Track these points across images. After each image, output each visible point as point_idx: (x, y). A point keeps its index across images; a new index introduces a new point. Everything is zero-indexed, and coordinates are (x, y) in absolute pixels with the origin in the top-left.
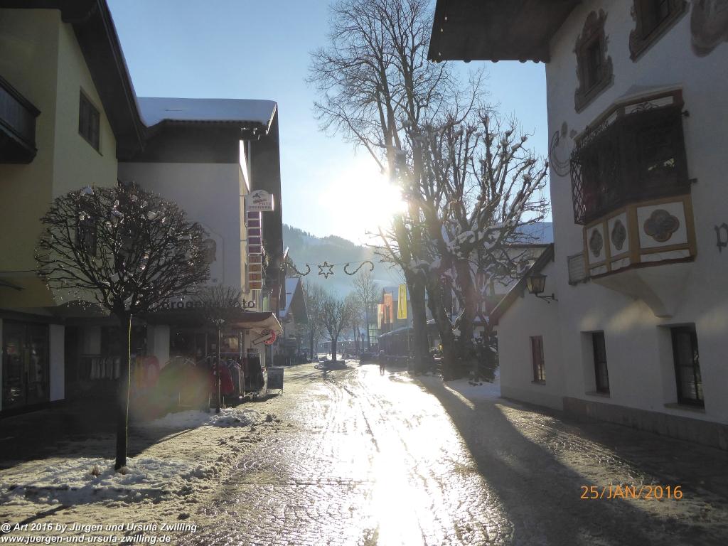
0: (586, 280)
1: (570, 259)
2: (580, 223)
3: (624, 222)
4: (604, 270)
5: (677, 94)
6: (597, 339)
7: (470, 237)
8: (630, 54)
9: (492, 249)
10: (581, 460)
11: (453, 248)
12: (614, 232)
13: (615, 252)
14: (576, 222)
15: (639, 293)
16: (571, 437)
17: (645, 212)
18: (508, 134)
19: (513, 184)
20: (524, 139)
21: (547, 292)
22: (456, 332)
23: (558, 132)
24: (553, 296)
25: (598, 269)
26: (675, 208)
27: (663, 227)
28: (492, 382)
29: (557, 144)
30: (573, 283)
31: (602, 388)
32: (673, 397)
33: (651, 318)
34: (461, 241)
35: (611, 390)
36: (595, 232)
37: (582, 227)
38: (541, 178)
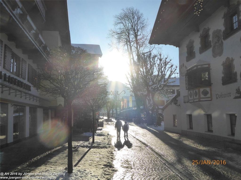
0: (188, 102)
1: (184, 97)
2: (187, 90)
3: (197, 91)
4: (193, 101)
5: (209, 64)
6: (190, 116)
7: (155, 87)
8: (199, 52)
9: (161, 90)
10: (187, 142)
11: (151, 89)
12: (195, 93)
13: (195, 97)
14: (186, 89)
15: (200, 107)
16: (184, 139)
17: (202, 90)
18: (166, 58)
19: (167, 72)
20: (171, 60)
21: (178, 104)
22: (150, 112)
23: (181, 65)
24: (179, 105)
25: (191, 101)
26: (208, 89)
27: (205, 93)
28: (160, 126)
29: (181, 68)
30: (185, 102)
31: (191, 128)
32: (207, 130)
33: (202, 112)
34: (153, 88)
35: (193, 128)
36: (191, 92)
37: (188, 90)
38: (175, 71)
